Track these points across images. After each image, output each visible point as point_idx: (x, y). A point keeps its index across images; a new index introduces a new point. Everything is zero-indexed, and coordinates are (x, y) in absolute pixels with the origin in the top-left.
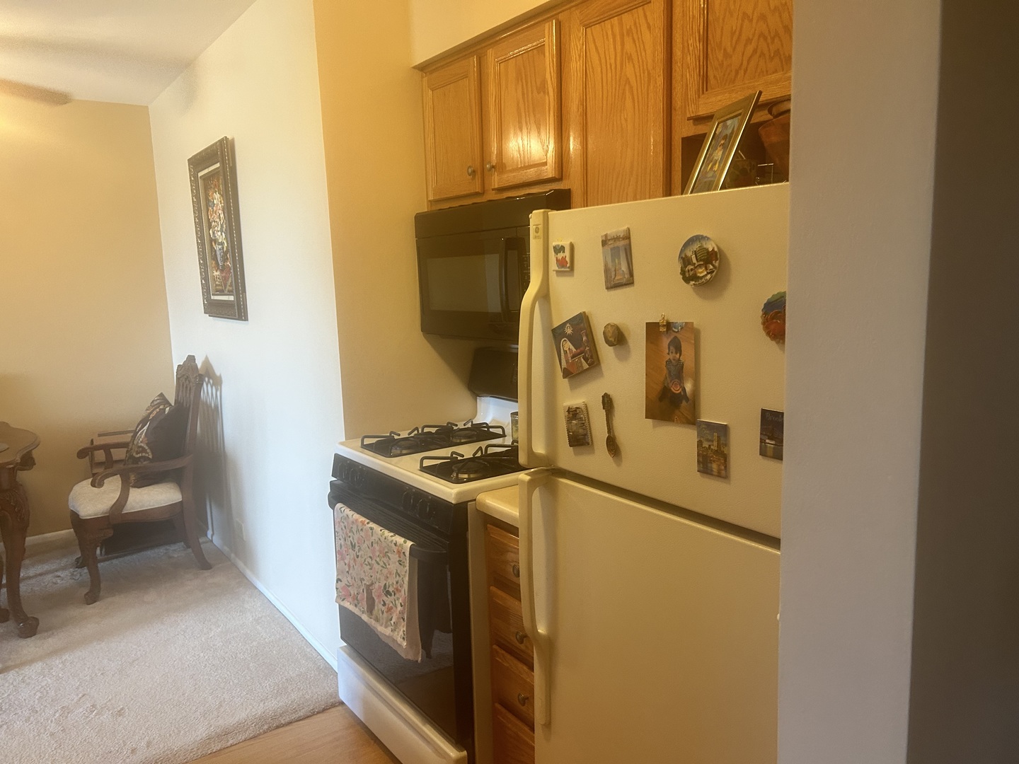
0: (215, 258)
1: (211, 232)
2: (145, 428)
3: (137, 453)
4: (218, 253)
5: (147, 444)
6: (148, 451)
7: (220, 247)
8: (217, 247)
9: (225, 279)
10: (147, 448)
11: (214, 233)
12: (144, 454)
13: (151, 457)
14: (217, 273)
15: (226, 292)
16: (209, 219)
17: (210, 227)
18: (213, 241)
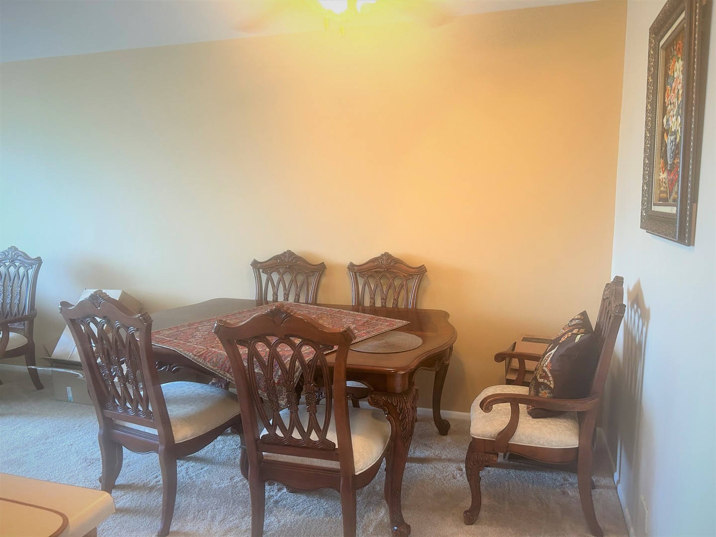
0: (664, 155)
1: (665, 120)
2: (553, 351)
3: (541, 377)
4: (669, 147)
5: (551, 371)
6: (551, 379)
7: (672, 138)
8: (669, 139)
9: (672, 183)
10: (550, 375)
11: (668, 121)
12: (546, 381)
13: (552, 386)
14: (663, 176)
15: (670, 201)
16: (664, 103)
17: (665, 112)
18: (665, 131)
